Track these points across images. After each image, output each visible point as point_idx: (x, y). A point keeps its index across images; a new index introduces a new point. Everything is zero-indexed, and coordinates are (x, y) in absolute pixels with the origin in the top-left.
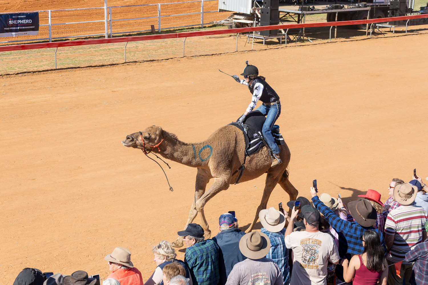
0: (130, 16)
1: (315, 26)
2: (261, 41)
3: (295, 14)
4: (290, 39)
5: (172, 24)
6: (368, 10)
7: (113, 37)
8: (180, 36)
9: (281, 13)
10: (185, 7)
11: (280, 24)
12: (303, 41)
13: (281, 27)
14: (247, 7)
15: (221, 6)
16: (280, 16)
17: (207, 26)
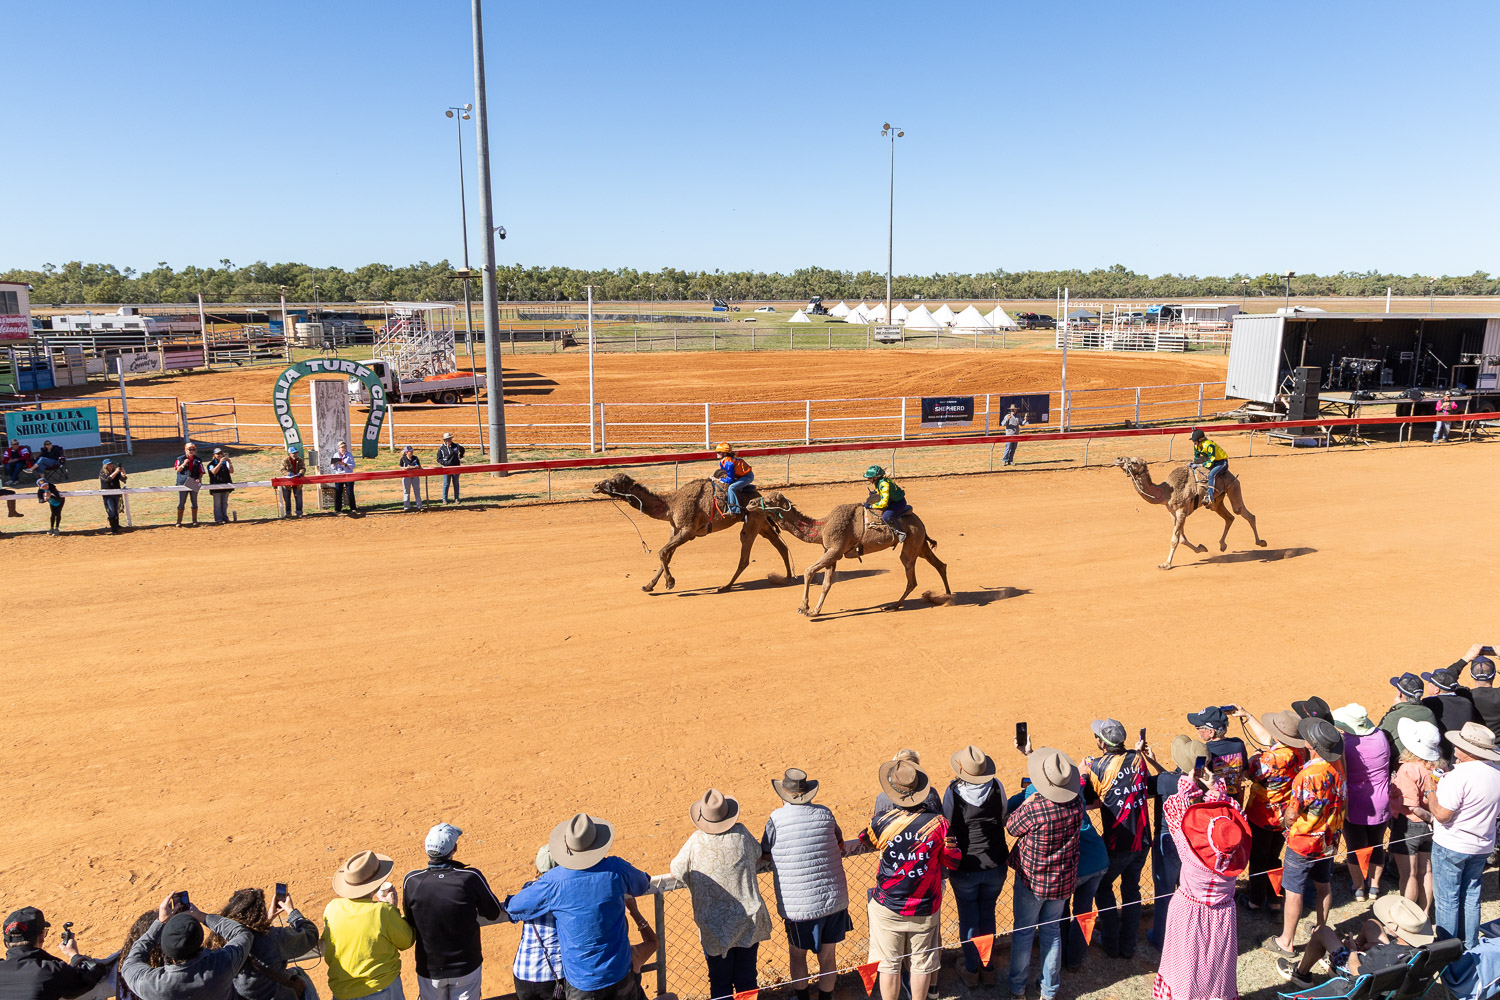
0: (1097, 403)
1: (1376, 422)
2: (1289, 441)
3: (1345, 404)
4: (1334, 440)
5: (1156, 414)
6: (1466, 401)
7: (1071, 431)
8: (1166, 432)
9: (1321, 403)
10: (1175, 392)
11: (1320, 418)
12: (1355, 443)
13: (1321, 423)
14: (1269, 394)
15: (1230, 392)
16: (1321, 408)
17: (1207, 418)
